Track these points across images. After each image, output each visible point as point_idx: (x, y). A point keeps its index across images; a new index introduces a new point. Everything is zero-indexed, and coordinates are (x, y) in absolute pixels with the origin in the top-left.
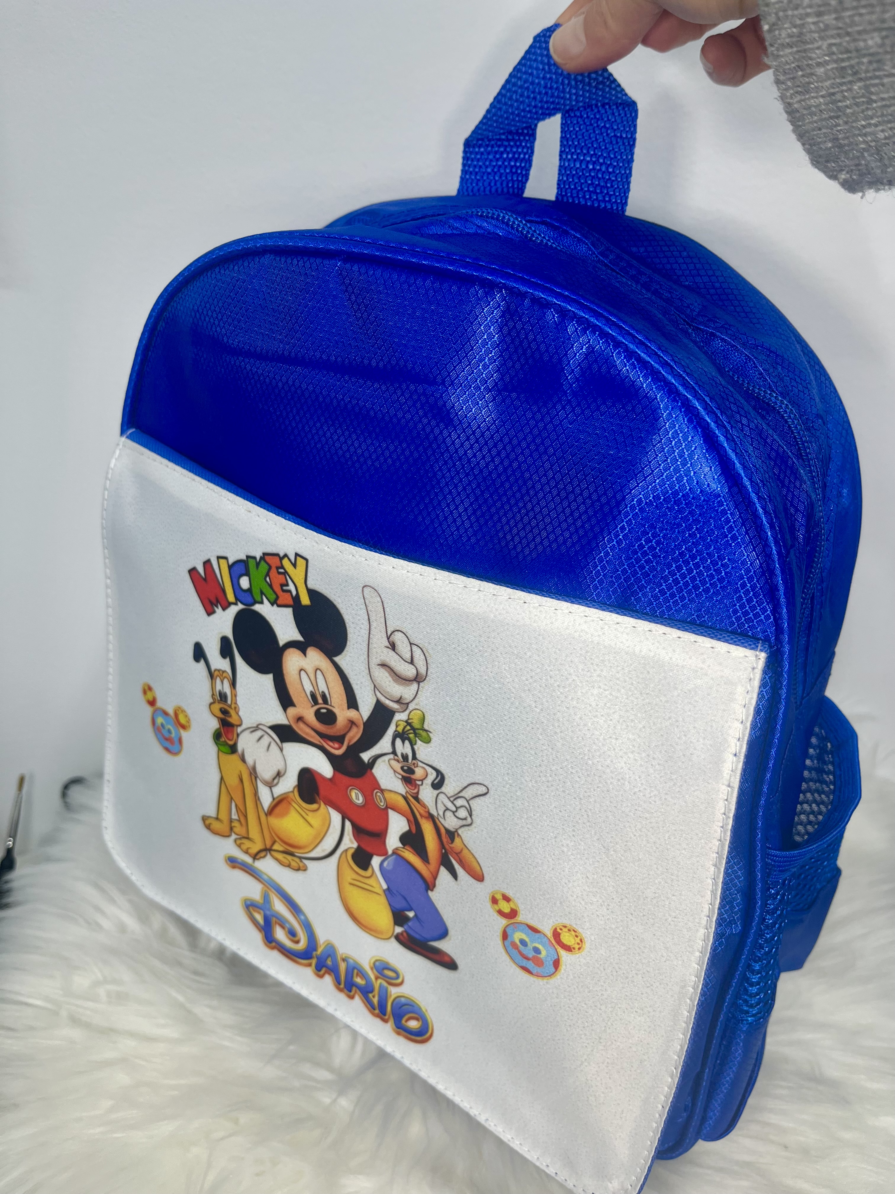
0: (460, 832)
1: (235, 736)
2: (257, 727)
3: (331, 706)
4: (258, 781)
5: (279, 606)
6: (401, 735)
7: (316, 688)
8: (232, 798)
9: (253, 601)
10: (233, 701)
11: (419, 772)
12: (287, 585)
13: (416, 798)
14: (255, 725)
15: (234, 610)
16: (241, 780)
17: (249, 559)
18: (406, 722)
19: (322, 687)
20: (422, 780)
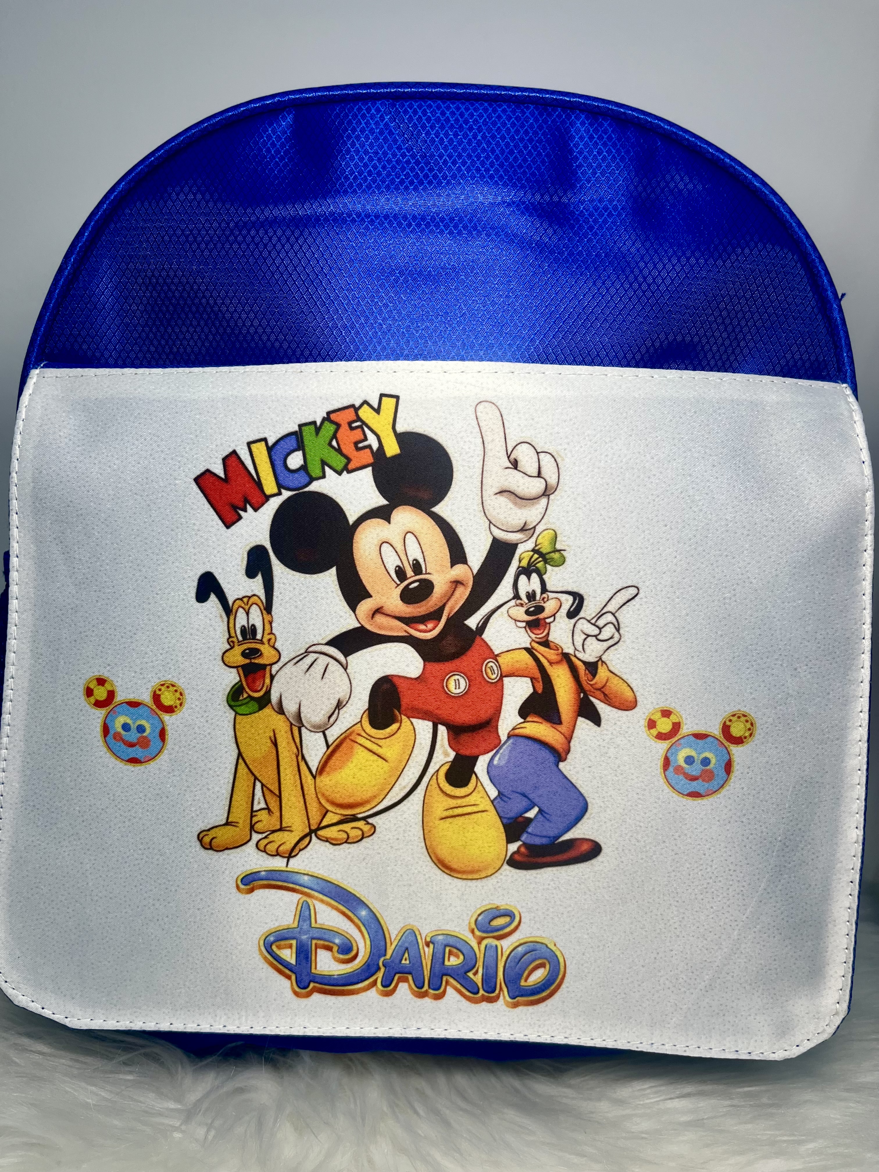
0: (604, 658)
1: (268, 681)
2: (306, 652)
3: (426, 574)
4: (303, 730)
5: (349, 472)
6: (526, 571)
7: (404, 558)
8: (256, 778)
9: (307, 479)
10: (267, 631)
11: (550, 606)
12: (366, 439)
13: (546, 643)
14: (303, 651)
15: (274, 504)
16: (275, 744)
17: (303, 428)
18: (533, 550)
19: (414, 553)
20: (554, 615)
